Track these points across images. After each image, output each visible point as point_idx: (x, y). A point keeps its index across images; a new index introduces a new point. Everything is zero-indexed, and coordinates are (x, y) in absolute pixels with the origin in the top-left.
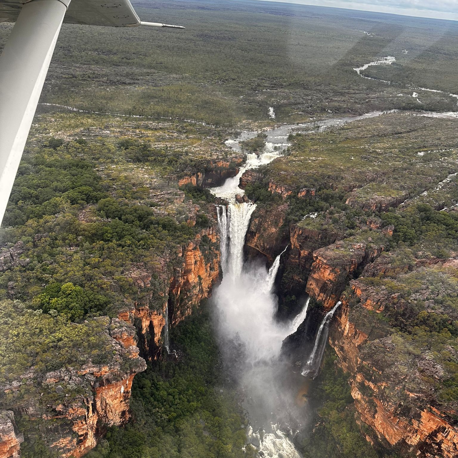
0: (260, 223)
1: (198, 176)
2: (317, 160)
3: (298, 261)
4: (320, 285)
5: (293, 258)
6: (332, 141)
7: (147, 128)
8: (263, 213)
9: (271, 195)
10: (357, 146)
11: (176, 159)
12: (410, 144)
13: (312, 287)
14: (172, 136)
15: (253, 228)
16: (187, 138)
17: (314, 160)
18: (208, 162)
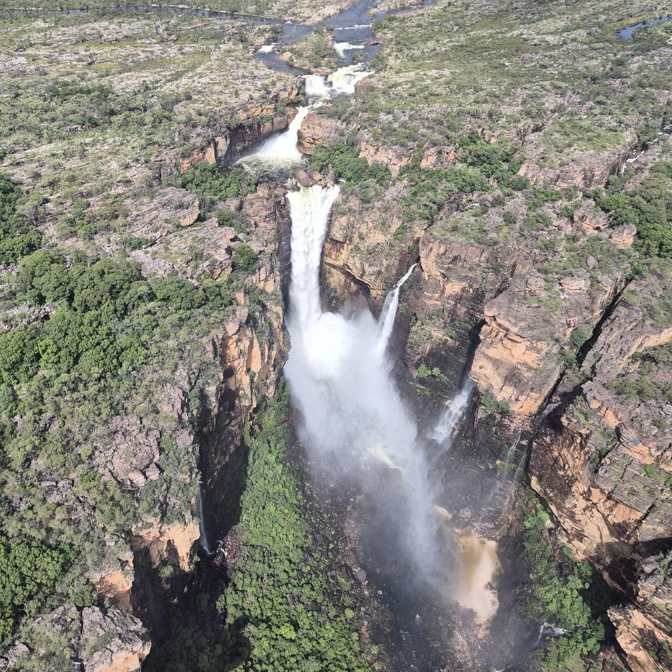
0: (350, 226)
1: (216, 145)
2: (441, 76)
3: (439, 303)
4: (504, 371)
5: (430, 298)
6: (456, 25)
7: (99, 39)
8: (355, 205)
9: (367, 167)
10: (506, 31)
11: (167, 113)
12: (603, 13)
13: (483, 371)
14: (152, 52)
15: (338, 235)
16: (182, 53)
17: (437, 78)
18: (233, 112)
